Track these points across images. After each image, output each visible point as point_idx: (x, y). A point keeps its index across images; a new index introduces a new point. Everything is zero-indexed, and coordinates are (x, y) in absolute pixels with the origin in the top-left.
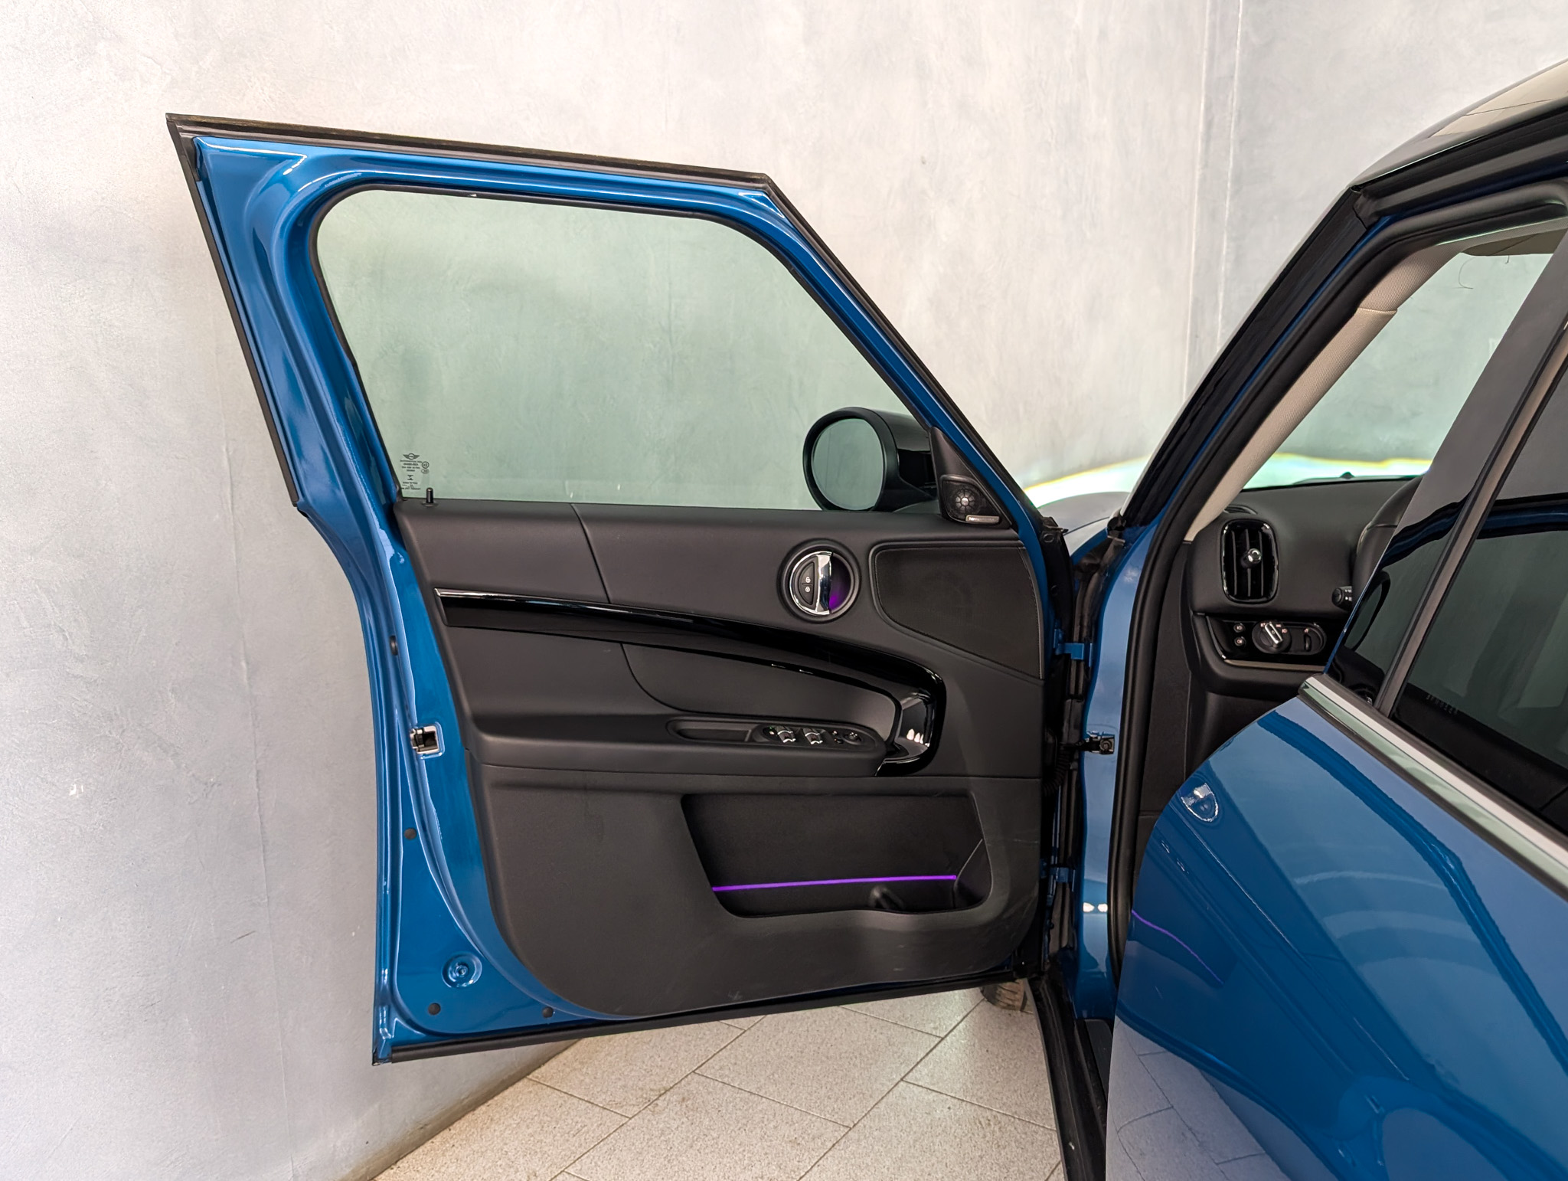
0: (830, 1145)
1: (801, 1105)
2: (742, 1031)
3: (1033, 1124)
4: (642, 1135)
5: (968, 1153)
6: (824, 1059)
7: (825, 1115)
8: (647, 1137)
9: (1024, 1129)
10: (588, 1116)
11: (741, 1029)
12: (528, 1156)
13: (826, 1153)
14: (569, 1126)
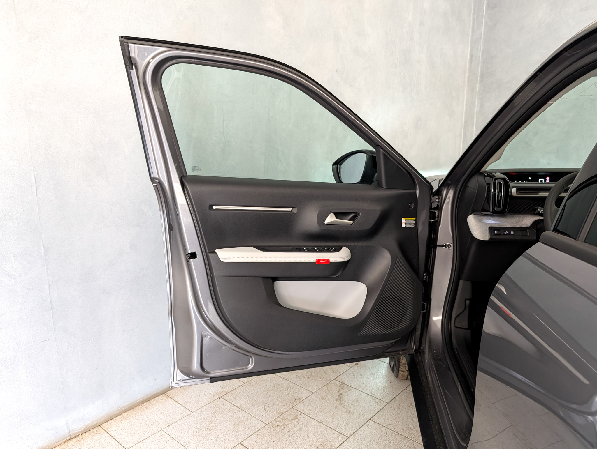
0: (257, 430)
1: (253, 413)
2: (244, 383)
3: (334, 430)
4: (194, 419)
5: (306, 439)
6: (268, 397)
7: (260, 418)
8: (195, 420)
9: (330, 432)
10: (178, 410)
11: (244, 382)
12: (153, 423)
13: (255, 433)
14: (171, 413)
